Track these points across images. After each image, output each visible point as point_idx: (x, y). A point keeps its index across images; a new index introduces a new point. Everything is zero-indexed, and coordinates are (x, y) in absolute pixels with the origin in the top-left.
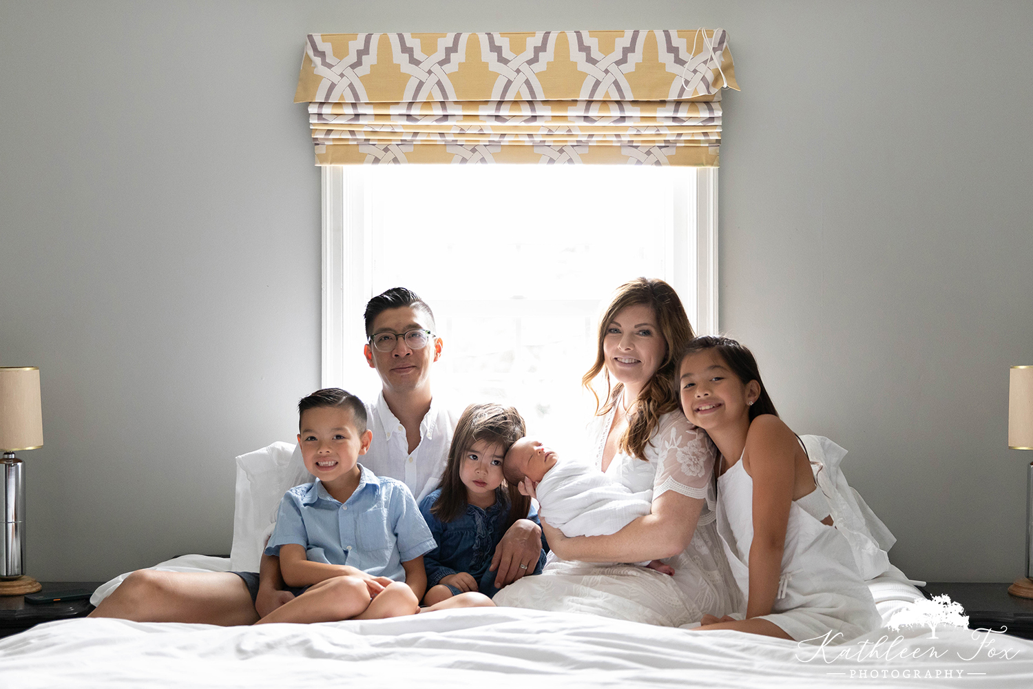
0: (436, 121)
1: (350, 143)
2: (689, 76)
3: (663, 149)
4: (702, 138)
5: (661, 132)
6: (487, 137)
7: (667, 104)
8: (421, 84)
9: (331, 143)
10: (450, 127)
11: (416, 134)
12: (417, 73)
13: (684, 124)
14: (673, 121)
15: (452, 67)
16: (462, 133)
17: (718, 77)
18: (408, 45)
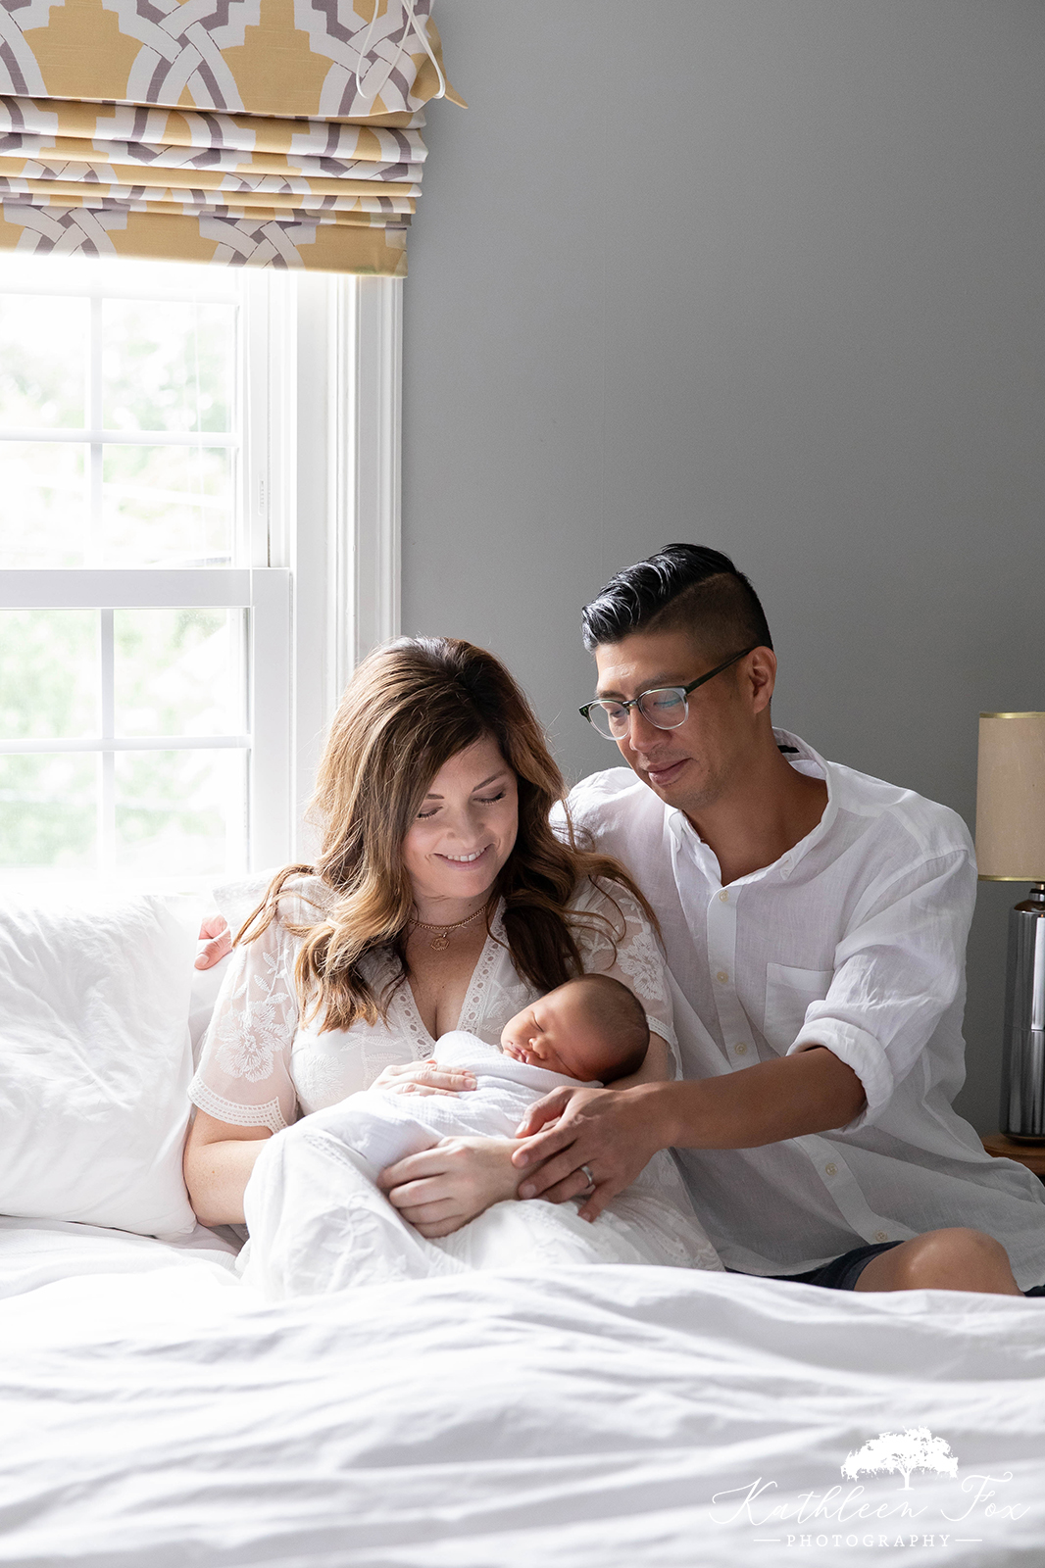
2: (361, 66)
3: (289, 230)
4: (377, 209)
7: (311, 125)
13: (345, 175)
14: (322, 167)
17: (420, 76)
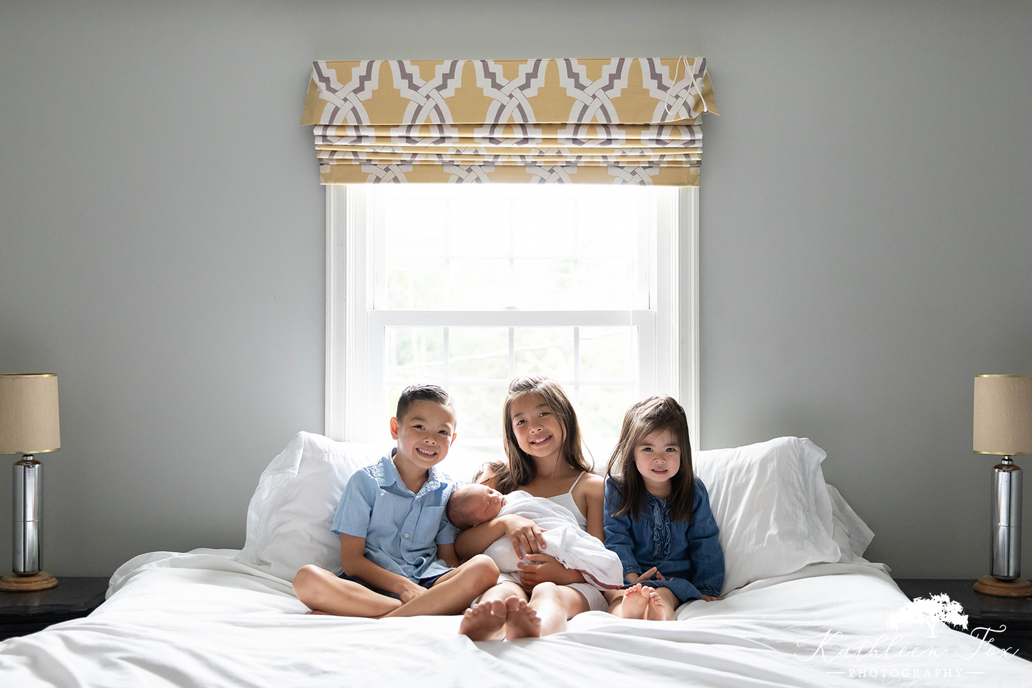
0: (434, 142)
1: (353, 163)
2: (672, 101)
3: (647, 170)
4: (684, 159)
5: (646, 154)
6: (482, 158)
7: (650, 126)
8: (420, 108)
9: (335, 163)
10: (446, 149)
11: (415, 155)
12: (416, 98)
13: (667, 146)
14: (656, 143)
15: (449, 92)
16: (458, 154)
17: (698, 103)
18: (408, 71)
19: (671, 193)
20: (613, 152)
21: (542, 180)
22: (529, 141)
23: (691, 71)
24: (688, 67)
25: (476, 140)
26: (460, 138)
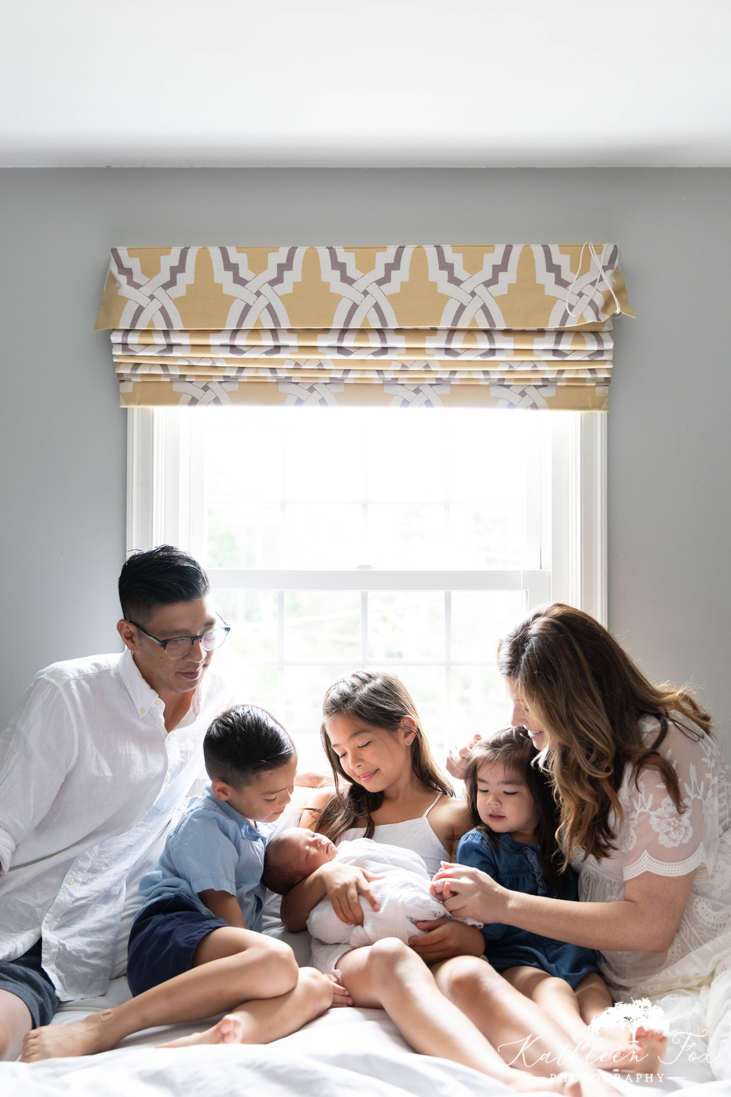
0: (266, 353)
1: (162, 380)
2: (574, 300)
3: (541, 390)
4: (589, 376)
5: (539, 369)
6: (327, 373)
7: (547, 334)
8: (247, 308)
9: (139, 380)
10: (282, 361)
11: (241, 369)
12: (242, 295)
13: (567, 359)
14: (553, 355)
15: (285, 288)
16: (297, 369)
17: (608, 302)
18: (232, 261)
19: (572, 418)
20: (497, 366)
21: (406, 403)
22: (389, 351)
23: (598, 261)
24: (594, 257)
25: (320, 350)
26: (300, 347)
